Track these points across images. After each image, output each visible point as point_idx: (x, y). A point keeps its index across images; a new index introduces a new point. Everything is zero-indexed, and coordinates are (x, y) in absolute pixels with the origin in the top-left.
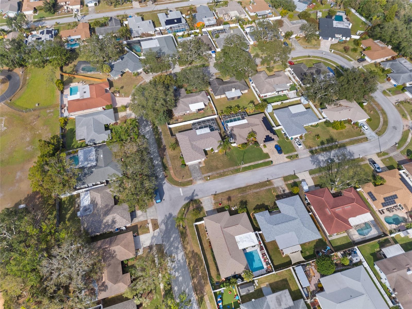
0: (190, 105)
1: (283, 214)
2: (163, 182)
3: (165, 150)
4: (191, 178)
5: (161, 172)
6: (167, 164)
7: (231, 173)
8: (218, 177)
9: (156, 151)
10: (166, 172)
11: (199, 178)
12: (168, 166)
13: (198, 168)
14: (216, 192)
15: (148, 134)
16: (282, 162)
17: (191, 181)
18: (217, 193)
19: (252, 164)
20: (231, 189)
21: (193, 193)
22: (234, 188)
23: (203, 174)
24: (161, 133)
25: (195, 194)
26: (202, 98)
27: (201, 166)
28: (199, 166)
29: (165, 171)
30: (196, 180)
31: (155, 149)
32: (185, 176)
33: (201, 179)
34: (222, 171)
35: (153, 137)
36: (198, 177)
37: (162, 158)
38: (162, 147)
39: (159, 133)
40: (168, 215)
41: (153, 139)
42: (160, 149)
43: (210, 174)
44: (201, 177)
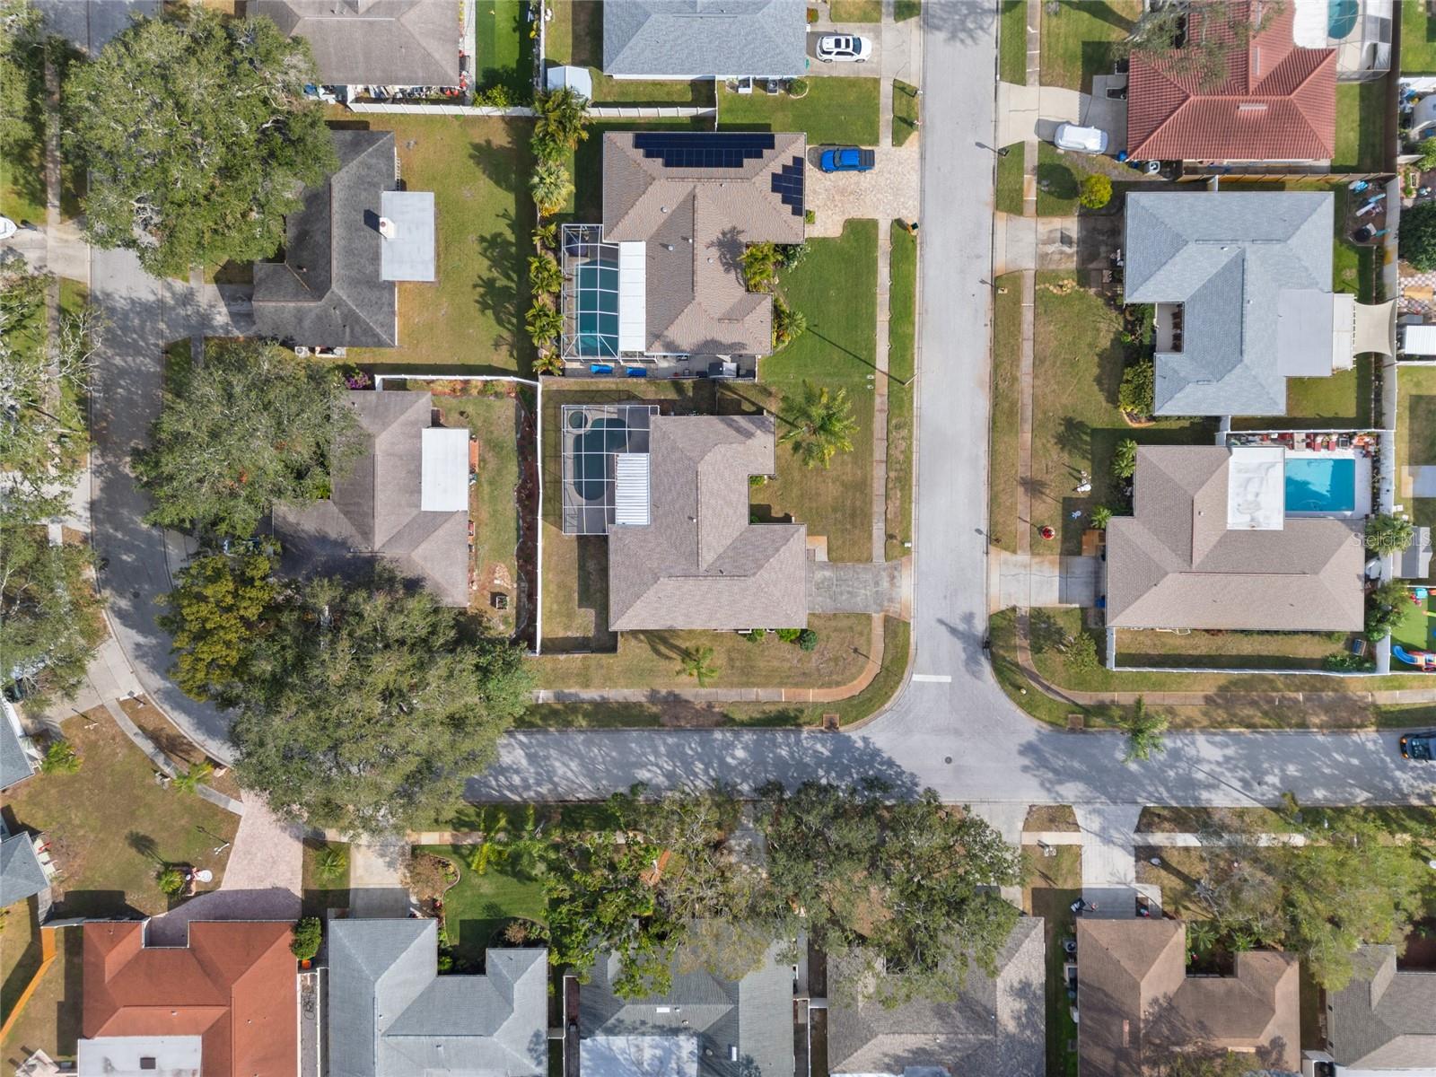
0: (428, 504)
1: (1193, 298)
2: (860, 744)
3: (676, 696)
4: (877, 619)
5: (798, 742)
6: (767, 708)
7: (904, 432)
8: (907, 499)
9: (670, 740)
10: (809, 724)
11: (885, 584)
12: (780, 708)
13: (827, 574)
14: (979, 531)
15: (547, 758)
16: (914, 178)
17: (887, 620)
18: (984, 529)
19: (883, 317)
20: (984, 461)
21: (953, 631)
22: (984, 446)
23: (869, 559)
24: (559, 697)
25: (962, 627)
26: (395, 428)
27: (822, 556)
28: (823, 566)
29: (799, 725)
30: (891, 600)
31: (659, 742)
32: (860, 642)
33: (892, 578)
34: (879, 472)
35: (581, 737)
36: (877, 584)
37: (726, 721)
38: (654, 709)
39: (559, 707)
40: (1026, 762)
41: (588, 743)
42: (665, 719)
43: (878, 530)
44: (884, 574)
